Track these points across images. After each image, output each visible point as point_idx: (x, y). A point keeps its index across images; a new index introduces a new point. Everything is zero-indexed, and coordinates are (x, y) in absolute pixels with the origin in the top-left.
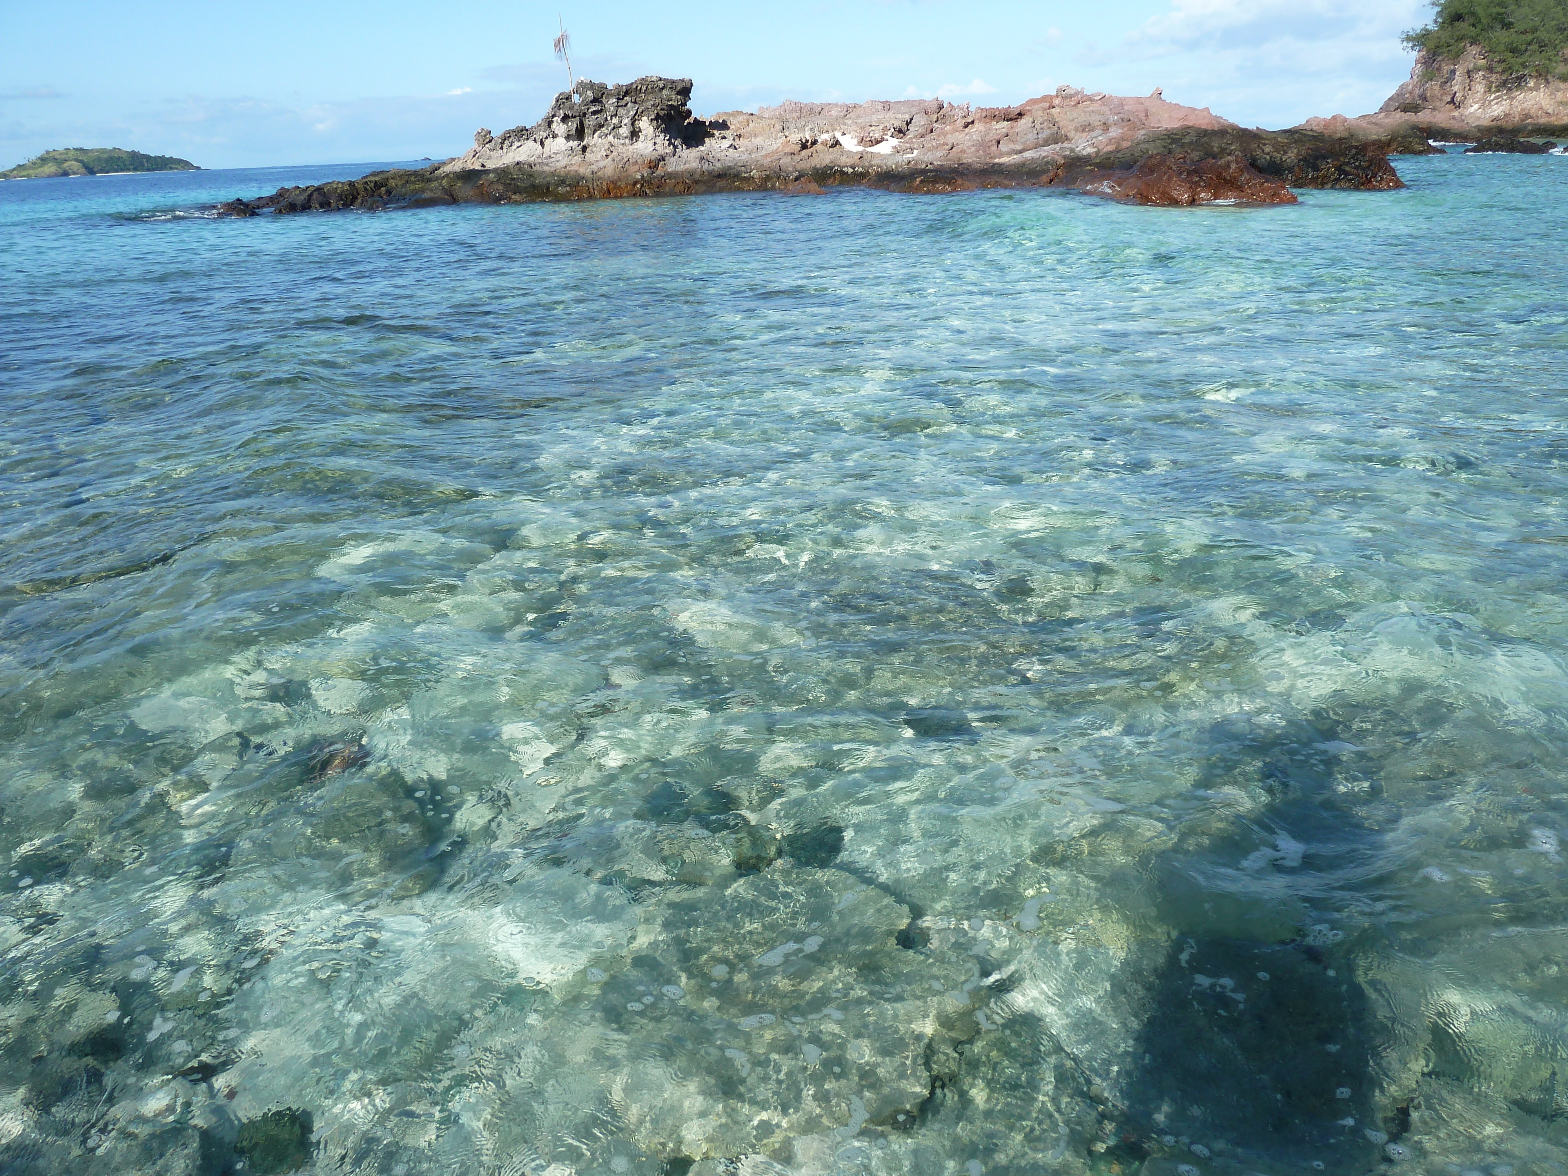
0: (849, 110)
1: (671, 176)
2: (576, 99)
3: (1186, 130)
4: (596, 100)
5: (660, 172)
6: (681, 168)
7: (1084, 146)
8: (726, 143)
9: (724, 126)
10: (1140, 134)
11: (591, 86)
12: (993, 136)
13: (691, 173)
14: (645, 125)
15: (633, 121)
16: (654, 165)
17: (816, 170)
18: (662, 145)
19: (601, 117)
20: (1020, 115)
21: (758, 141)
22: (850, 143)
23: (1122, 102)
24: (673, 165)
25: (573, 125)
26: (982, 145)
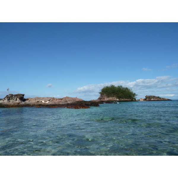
0: (43, 98)
1: (20, 105)
2: (9, 96)
3: (79, 101)
4: (12, 96)
5: (19, 104)
6: (22, 104)
7: (69, 102)
8: (28, 101)
9: (28, 99)
10: (75, 101)
11: (11, 94)
12: (59, 101)
13: (23, 105)
14: (18, 99)
15: (16, 98)
16: (18, 104)
17: (39, 104)
18: (20, 101)
19: (12, 98)
20: (62, 99)
21: (32, 101)
22: (43, 102)
23: (73, 98)
24: (21, 104)
25: (8, 99)
26: (58, 102)
